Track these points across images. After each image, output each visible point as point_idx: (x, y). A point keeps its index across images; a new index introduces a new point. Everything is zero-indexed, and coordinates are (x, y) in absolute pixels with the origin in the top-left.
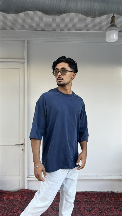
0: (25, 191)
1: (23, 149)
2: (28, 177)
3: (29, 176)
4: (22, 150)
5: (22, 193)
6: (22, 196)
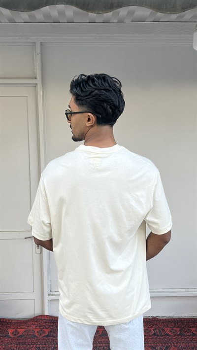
0: (46, 318)
2: (49, 295)
4: (36, 247)
5: (41, 322)
6: (40, 327)
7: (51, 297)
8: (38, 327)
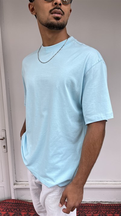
0: (12, 202)
1: (5, 145)
2: (15, 184)
3: (17, 182)
4: (3, 147)
5: (8, 206)
6: (6, 210)
7: (16, 186)
8: (5, 210)
